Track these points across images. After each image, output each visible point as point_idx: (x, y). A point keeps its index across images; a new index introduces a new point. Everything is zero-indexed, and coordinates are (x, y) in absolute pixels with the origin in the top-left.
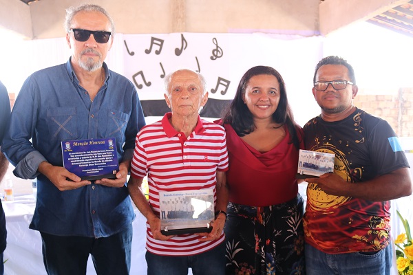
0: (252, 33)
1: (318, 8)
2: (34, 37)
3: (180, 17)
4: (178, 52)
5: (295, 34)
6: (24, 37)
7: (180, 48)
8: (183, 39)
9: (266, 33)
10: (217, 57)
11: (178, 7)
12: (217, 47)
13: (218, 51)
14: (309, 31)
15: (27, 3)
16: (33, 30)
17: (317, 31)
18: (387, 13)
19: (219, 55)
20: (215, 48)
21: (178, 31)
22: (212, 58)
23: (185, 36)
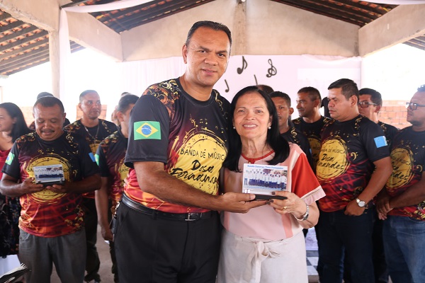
0: (301, 55)
1: (358, 33)
2: (124, 60)
3: (241, 42)
4: (240, 71)
5: (337, 55)
6: (117, 60)
7: (241, 68)
8: (244, 60)
9: (313, 55)
10: (272, 75)
11: (239, 35)
12: (272, 66)
13: (272, 70)
14: (349, 53)
15: (118, 33)
16: (123, 54)
17: (357, 52)
18: (413, 40)
19: (273, 73)
20: (270, 67)
21: (240, 54)
22: (267, 76)
23: (245, 58)
